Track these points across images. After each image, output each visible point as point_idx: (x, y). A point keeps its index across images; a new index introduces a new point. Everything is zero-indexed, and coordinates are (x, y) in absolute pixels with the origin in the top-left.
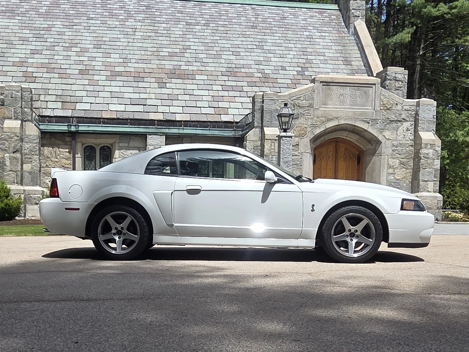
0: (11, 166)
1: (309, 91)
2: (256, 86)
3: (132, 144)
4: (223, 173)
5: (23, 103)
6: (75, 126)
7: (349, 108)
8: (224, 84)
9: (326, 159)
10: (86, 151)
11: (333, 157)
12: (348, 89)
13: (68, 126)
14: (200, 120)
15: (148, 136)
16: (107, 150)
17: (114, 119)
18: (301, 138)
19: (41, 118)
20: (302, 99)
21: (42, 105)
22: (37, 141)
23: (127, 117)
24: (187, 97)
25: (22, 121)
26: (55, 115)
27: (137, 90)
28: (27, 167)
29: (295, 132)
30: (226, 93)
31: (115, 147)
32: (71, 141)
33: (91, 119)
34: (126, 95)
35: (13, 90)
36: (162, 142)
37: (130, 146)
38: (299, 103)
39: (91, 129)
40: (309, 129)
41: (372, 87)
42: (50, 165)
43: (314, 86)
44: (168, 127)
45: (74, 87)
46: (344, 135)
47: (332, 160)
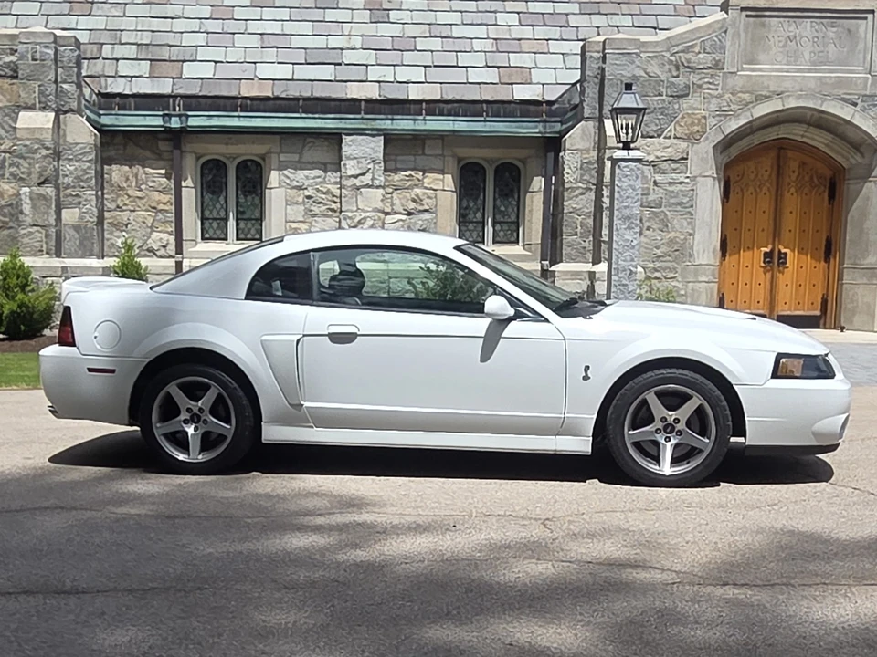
0: (34, 215)
1: (714, 32)
2: (599, 13)
3: (309, 155)
4: (518, 217)
5: (60, 70)
6: (180, 116)
7: (809, 71)
8: (526, 11)
9: (756, 190)
10: (206, 171)
11: (771, 184)
12: (809, 24)
13: (164, 116)
14: (465, 98)
15: (344, 136)
16: (253, 168)
17: (268, 99)
18: (693, 144)
19: (103, 100)
20: (697, 50)
21: (106, 69)
22: (90, 158)
23: (297, 94)
24: (436, 44)
25: (59, 112)
26: (135, 91)
27: (321, 28)
28: (69, 216)
29: (678, 128)
30: (527, 32)
31: (270, 163)
32: (172, 151)
33: (215, 100)
34: (296, 42)
35: (37, 44)
36: (376, 152)
37: (304, 160)
38: (689, 61)
39: (215, 122)
40: (712, 121)
41: (866, 18)
42: (125, 205)
43: (725, 19)
44: (390, 117)
45: (179, 25)
46: (797, 133)
47: (769, 189)
